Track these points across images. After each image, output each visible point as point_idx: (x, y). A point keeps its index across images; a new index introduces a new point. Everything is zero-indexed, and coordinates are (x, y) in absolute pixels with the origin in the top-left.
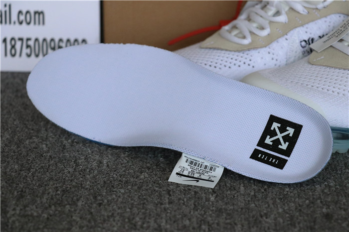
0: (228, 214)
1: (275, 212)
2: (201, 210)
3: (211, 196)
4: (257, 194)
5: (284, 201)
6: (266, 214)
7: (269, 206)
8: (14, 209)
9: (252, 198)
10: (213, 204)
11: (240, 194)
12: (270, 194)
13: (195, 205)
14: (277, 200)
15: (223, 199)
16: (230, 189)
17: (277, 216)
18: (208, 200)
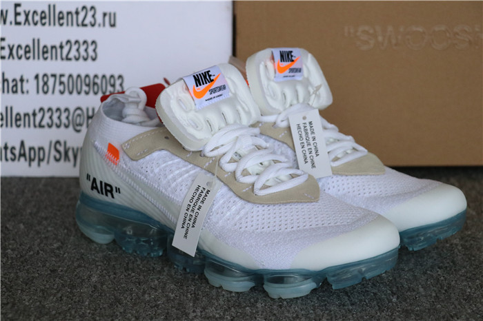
0: (417, 315)
1: (465, 313)
2: (387, 311)
3: (392, 297)
4: (438, 295)
5: (469, 302)
6: (456, 315)
7: (455, 306)
8: (194, 311)
9: (435, 299)
10: (397, 305)
11: (422, 295)
12: (452, 295)
13: (379, 306)
14: (462, 300)
15: (406, 300)
16: (409, 290)
17: (468, 316)
18: (390, 301)
